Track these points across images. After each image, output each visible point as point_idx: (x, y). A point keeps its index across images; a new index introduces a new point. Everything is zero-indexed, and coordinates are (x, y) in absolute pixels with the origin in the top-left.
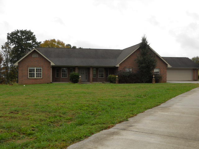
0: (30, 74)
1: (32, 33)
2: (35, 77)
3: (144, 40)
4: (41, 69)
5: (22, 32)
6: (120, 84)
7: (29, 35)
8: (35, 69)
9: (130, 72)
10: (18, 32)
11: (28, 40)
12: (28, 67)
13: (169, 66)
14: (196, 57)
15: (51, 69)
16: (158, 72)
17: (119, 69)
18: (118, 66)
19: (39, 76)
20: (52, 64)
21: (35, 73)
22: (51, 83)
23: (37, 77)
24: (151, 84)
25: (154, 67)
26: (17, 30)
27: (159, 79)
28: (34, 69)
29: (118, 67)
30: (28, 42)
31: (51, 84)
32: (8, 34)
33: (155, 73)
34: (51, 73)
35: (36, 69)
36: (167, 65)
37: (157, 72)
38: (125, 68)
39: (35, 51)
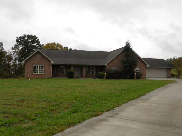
0: (34, 70)
1: (36, 38)
2: (38, 73)
4: (43, 67)
5: (29, 36)
6: (108, 80)
7: (34, 39)
8: (39, 66)
9: (116, 70)
11: (33, 43)
12: (33, 65)
13: (148, 66)
14: (170, 58)
15: (52, 66)
16: (139, 71)
17: (107, 68)
19: (41, 73)
20: (52, 62)
21: (38, 69)
22: (51, 78)
23: (40, 73)
24: (133, 80)
25: (136, 66)
26: (24, 35)
27: (139, 76)
28: (38, 67)
29: (106, 66)
30: (33, 44)
32: (17, 38)
33: (136, 71)
34: (51, 69)
35: (39, 67)
36: (146, 64)
37: (138, 71)
38: (112, 66)
39: (38, 51)
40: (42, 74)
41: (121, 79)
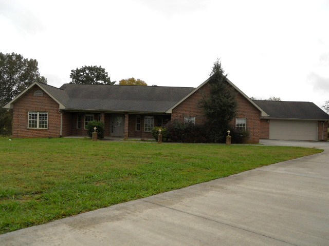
0: (30, 122)
2: (38, 128)
3: (217, 68)
4: (46, 115)
5: (90, 69)
8: (38, 114)
10: (86, 68)
12: (27, 111)
13: (264, 114)
15: (62, 114)
16: (244, 125)
17: (173, 118)
18: (170, 112)
19: (43, 127)
20: (62, 107)
21: (38, 120)
22: (61, 137)
23: (40, 126)
24: (224, 145)
26: (84, 67)
28: (36, 115)
31: (61, 139)
32: (72, 71)
33: (238, 125)
34: (61, 120)
35: (40, 115)
36: (260, 112)
37: (241, 125)
38: (183, 116)
40: (44, 130)
41: (200, 142)
